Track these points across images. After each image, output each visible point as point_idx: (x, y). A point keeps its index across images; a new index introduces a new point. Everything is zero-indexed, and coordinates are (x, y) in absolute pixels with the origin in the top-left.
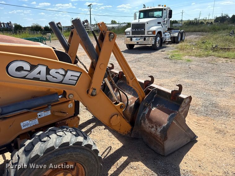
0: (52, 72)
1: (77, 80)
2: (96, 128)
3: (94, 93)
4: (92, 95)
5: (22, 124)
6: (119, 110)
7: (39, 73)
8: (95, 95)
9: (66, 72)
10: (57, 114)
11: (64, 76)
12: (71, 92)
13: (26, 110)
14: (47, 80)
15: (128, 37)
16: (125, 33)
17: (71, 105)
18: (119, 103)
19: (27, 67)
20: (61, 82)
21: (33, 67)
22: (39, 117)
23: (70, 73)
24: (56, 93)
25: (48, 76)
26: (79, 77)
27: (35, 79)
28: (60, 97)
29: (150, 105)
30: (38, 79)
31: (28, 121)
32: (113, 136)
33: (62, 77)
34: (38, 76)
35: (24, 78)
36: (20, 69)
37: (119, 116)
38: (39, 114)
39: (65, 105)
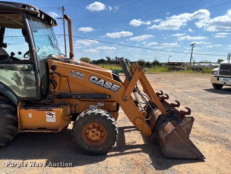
0: (107, 83)
1: (118, 90)
2: (135, 131)
3: (125, 99)
4: (124, 100)
5: (90, 106)
6: (142, 115)
7: (101, 83)
8: (126, 100)
9: (113, 84)
10: (106, 106)
11: (112, 86)
12: (113, 95)
13: (93, 100)
14: (104, 87)
15: (215, 76)
16: (213, 73)
17: (115, 104)
18: (143, 111)
19: (97, 79)
20: (110, 89)
21: (99, 79)
22: (98, 105)
23: (115, 85)
24: (107, 94)
25: (104, 85)
26: (119, 88)
27: (99, 85)
28: (108, 97)
29: (168, 121)
30: (100, 85)
31: (93, 106)
32: (142, 138)
33: (111, 86)
34: (100, 84)
35: (95, 83)
36: (94, 79)
37: (141, 119)
38: (98, 104)
39: (111, 103)
